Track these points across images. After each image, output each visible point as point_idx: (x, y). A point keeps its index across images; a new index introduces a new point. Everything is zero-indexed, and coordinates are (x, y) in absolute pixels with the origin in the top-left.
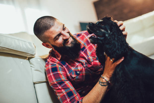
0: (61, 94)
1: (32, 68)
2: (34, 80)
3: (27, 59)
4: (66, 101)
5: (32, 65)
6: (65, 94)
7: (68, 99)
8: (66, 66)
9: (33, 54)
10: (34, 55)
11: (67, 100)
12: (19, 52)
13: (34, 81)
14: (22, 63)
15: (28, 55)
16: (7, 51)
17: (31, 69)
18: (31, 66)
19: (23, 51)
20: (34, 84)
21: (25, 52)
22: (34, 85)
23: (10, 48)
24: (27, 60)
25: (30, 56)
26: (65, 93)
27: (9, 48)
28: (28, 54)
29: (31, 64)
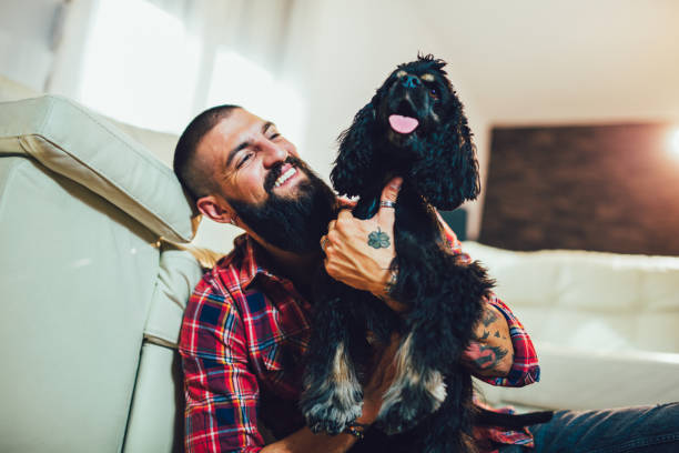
0: (198, 405)
1: (160, 282)
2: (149, 326)
3: (159, 244)
4: (203, 436)
5: (163, 274)
6: (210, 410)
7: (215, 431)
8: (258, 317)
9: (183, 237)
10: (187, 242)
11: (209, 431)
12: (138, 209)
13: (148, 333)
14: (133, 251)
15: (165, 233)
16: (104, 189)
17: (156, 284)
18: (159, 276)
19: (155, 214)
20: (145, 340)
21: (160, 217)
22: (143, 345)
23: (115, 184)
24: (157, 247)
25: (170, 237)
26: (209, 406)
27: (112, 182)
28: (166, 229)
29: (163, 266)
